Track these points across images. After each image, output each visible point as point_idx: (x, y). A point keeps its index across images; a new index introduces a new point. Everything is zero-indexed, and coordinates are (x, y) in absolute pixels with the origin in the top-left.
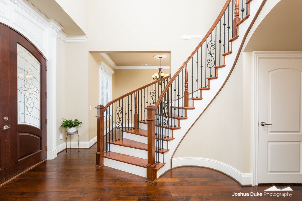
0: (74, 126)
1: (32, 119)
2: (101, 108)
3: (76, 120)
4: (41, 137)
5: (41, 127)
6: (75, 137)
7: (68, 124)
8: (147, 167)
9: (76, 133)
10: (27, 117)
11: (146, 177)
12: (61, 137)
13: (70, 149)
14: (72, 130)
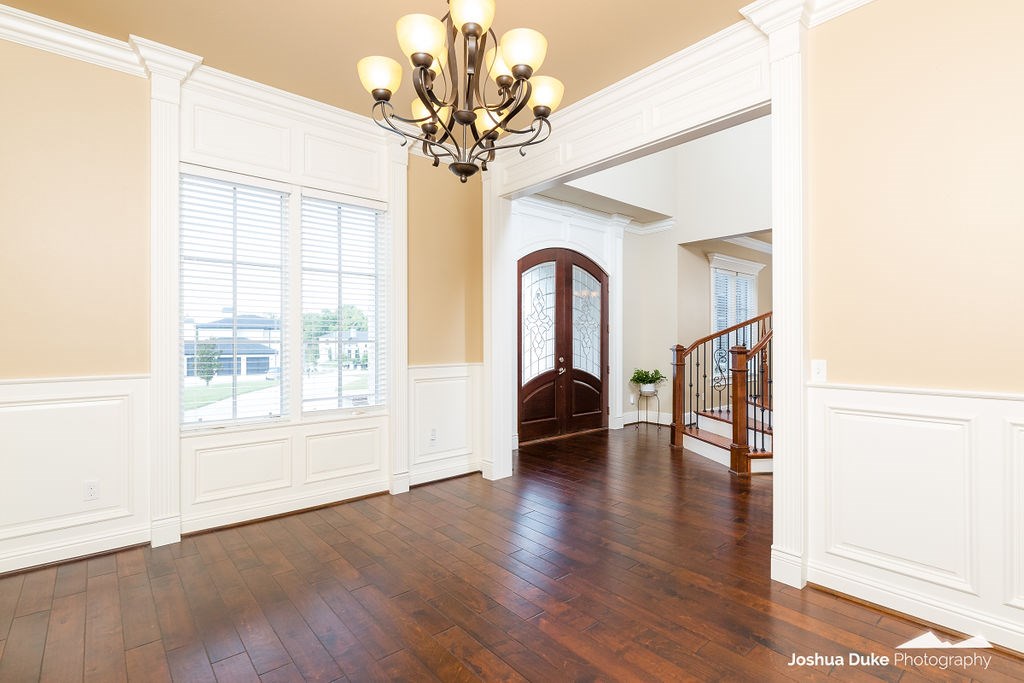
0: (650, 382)
1: (590, 364)
2: (677, 351)
3: (657, 372)
4: (601, 392)
5: (602, 377)
6: (653, 402)
7: (641, 378)
8: (732, 450)
9: (654, 394)
10: (583, 360)
11: (729, 465)
12: (632, 399)
13: (647, 423)
14: (647, 388)
